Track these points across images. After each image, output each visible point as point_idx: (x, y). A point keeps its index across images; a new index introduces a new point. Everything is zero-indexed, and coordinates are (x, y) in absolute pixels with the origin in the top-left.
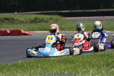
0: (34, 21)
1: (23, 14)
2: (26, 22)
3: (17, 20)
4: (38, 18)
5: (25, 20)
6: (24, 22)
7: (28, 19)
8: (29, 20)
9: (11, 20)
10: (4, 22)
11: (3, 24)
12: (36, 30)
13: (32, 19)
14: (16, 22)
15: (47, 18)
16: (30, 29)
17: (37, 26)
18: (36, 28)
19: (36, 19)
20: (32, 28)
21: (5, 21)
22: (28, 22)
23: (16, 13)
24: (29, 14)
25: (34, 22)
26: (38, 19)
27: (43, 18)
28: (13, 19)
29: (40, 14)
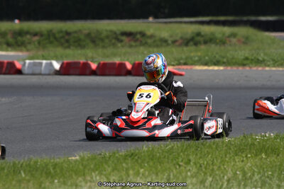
0: (192, 39)
1: (166, 23)
2: (174, 42)
3: (152, 36)
4: (202, 34)
5: (171, 36)
6: (170, 42)
7: (180, 35)
8: (181, 38)
9: (138, 36)
10: (121, 41)
11: (119, 45)
12: (194, 63)
13: (189, 36)
14: (149, 41)
15: (224, 34)
16: (182, 61)
17: (199, 54)
18: (196, 58)
19: (199, 34)
20: (187, 58)
21: (124, 38)
22: (177, 44)
23: (151, 19)
24: (181, 22)
25: (191, 43)
26: (202, 36)
27: (213, 34)
28: (143, 34)
29: (209, 23)
